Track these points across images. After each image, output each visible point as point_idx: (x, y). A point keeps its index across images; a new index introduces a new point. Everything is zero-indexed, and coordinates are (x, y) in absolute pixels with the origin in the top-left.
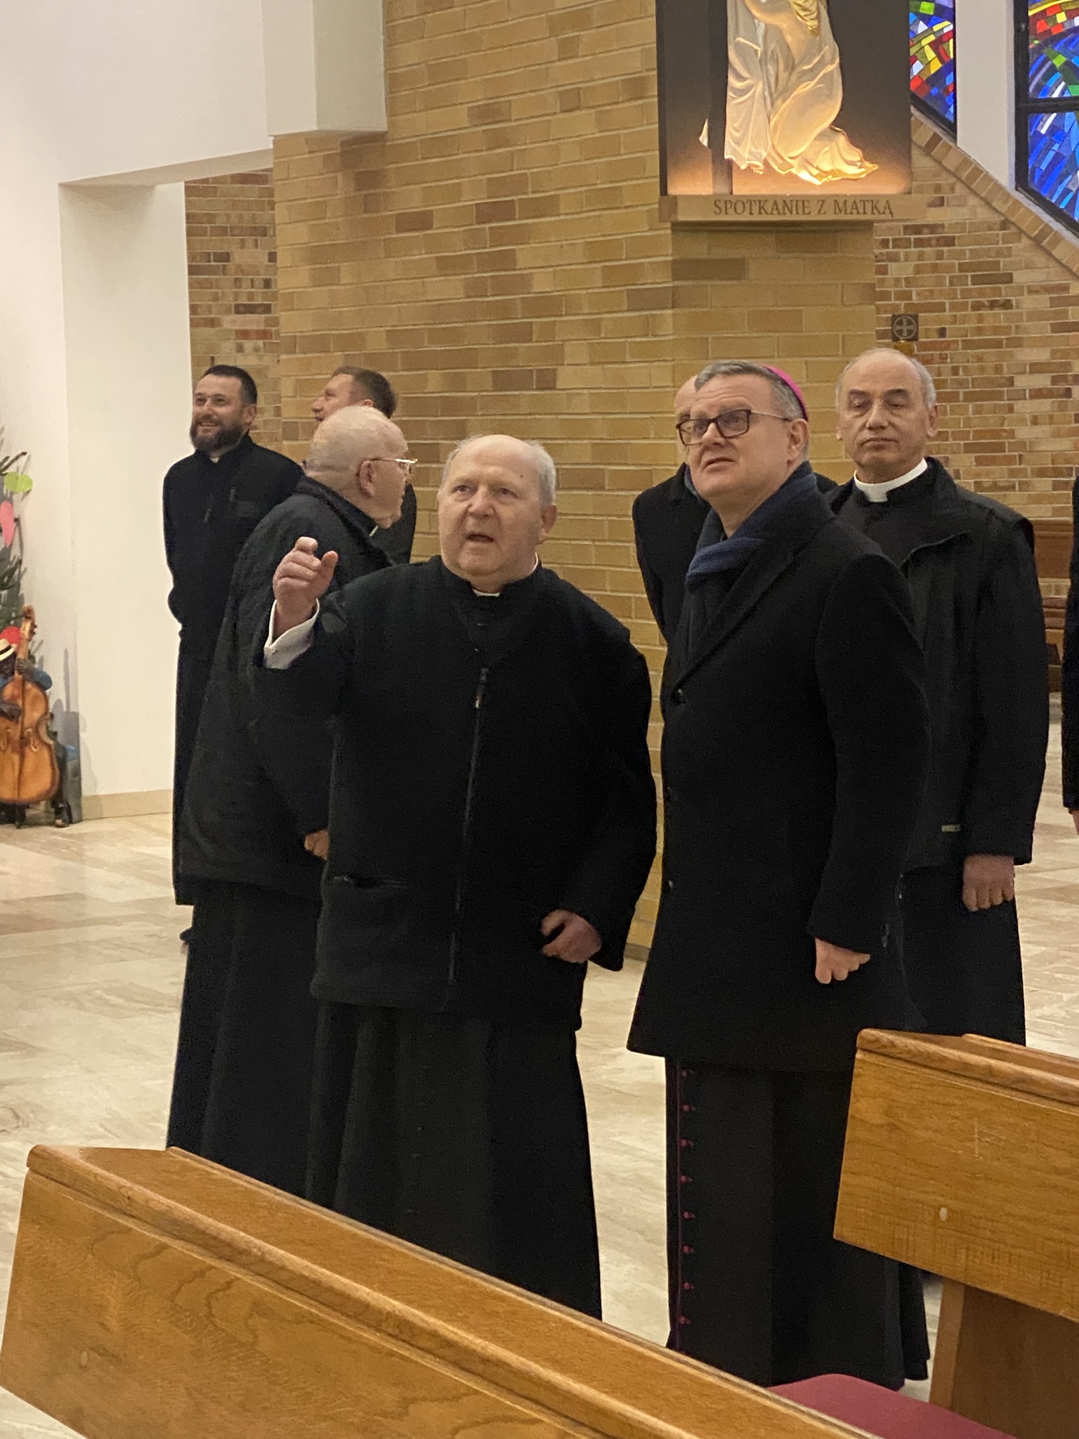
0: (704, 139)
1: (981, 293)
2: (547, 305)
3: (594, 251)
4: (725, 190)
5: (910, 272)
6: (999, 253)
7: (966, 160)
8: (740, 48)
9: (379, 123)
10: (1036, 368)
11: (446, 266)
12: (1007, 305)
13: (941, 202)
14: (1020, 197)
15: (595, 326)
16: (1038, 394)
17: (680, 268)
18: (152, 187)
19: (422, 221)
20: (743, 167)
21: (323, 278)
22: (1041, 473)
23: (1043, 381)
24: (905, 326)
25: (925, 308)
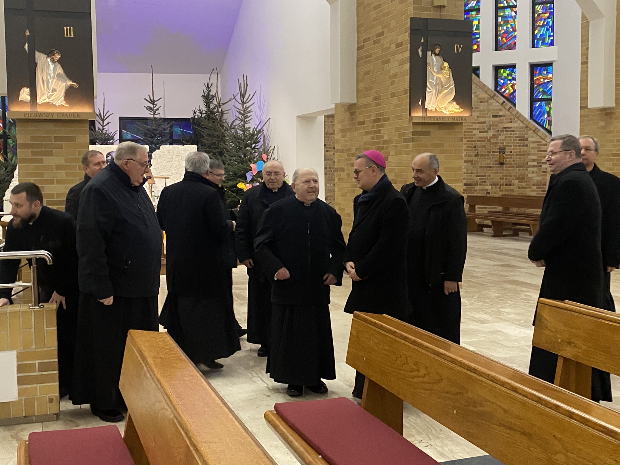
0: (420, 103)
1: (521, 143)
2: (386, 142)
3: (397, 129)
4: (425, 115)
5: (504, 138)
6: (525, 134)
7: (518, 112)
8: (430, 82)
9: (355, 101)
10: (533, 160)
11: (367, 133)
12: (527, 146)
13: (511, 122)
14: (531, 121)
15: (396, 147)
16: (533, 166)
17: (414, 133)
18: (316, 117)
19: (363, 123)
20: (430, 110)
21: (344, 136)
22: (534, 185)
23: (535, 163)
24: (502, 150)
25: (507, 146)
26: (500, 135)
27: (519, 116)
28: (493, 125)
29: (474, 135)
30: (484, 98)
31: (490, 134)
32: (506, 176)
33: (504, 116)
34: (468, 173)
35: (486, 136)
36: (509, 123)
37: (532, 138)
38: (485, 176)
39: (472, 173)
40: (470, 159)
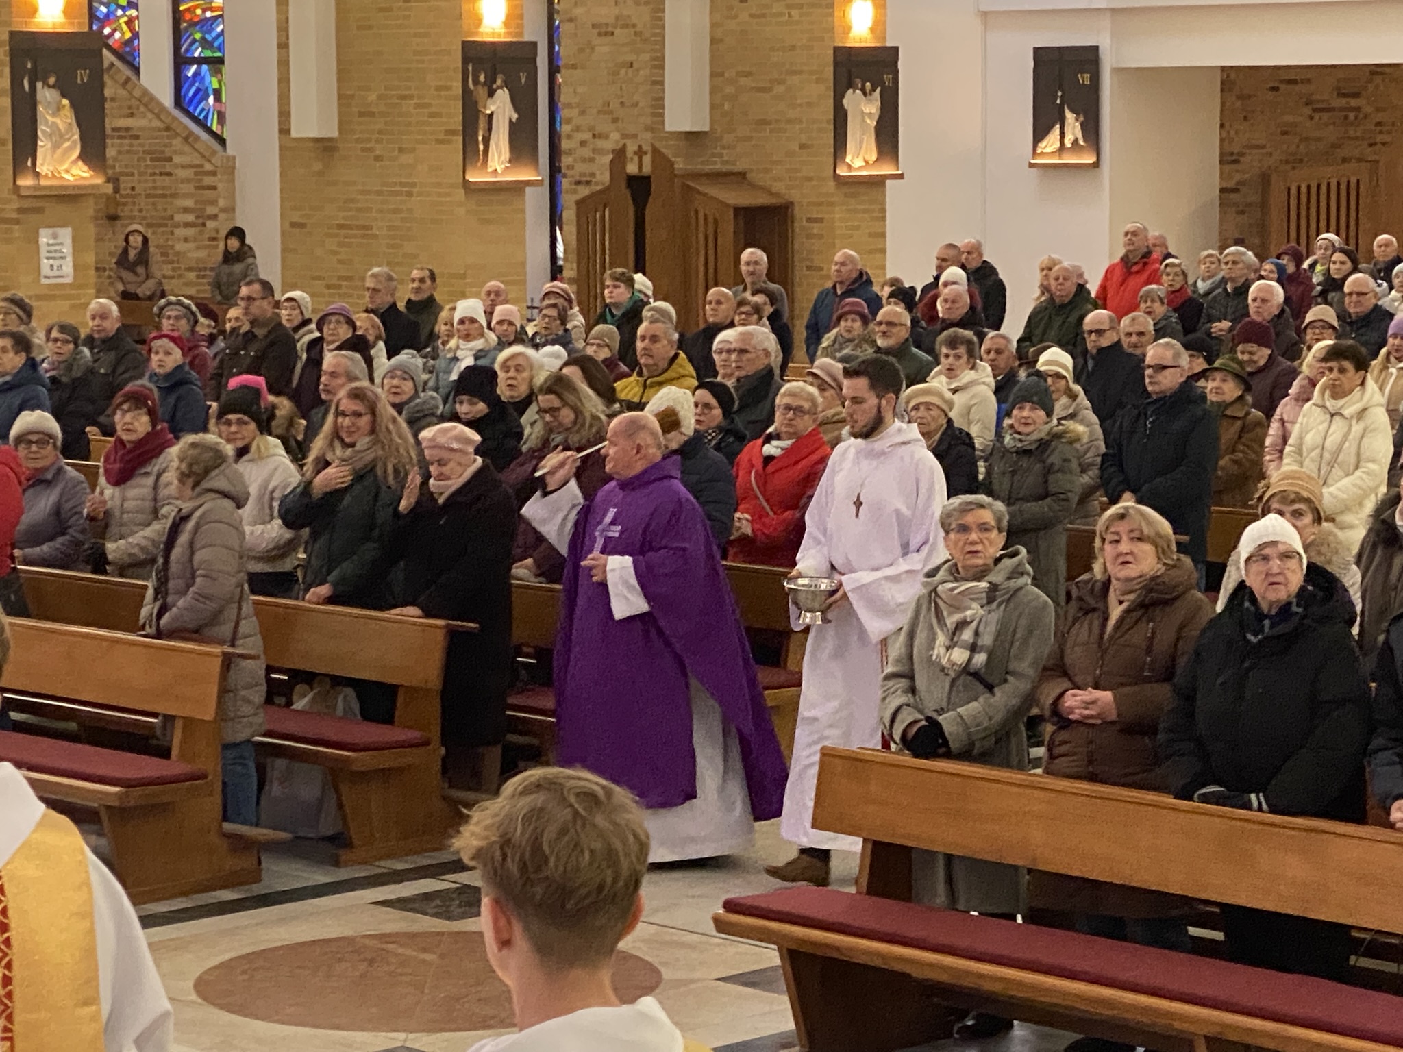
0: (29, 164)
1: (155, 167)
4: (37, 183)
6: (165, 146)
7: (145, 92)
10: (186, 210)
12: (169, 174)
13: (132, 115)
14: (177, 113)
16: (187, 225)
17: (21, 211)
20: (44, 174)
24: (111, 183)
25: (123, 174)
27: (148, 100)
36: (126, 116)
37: (183, 157)
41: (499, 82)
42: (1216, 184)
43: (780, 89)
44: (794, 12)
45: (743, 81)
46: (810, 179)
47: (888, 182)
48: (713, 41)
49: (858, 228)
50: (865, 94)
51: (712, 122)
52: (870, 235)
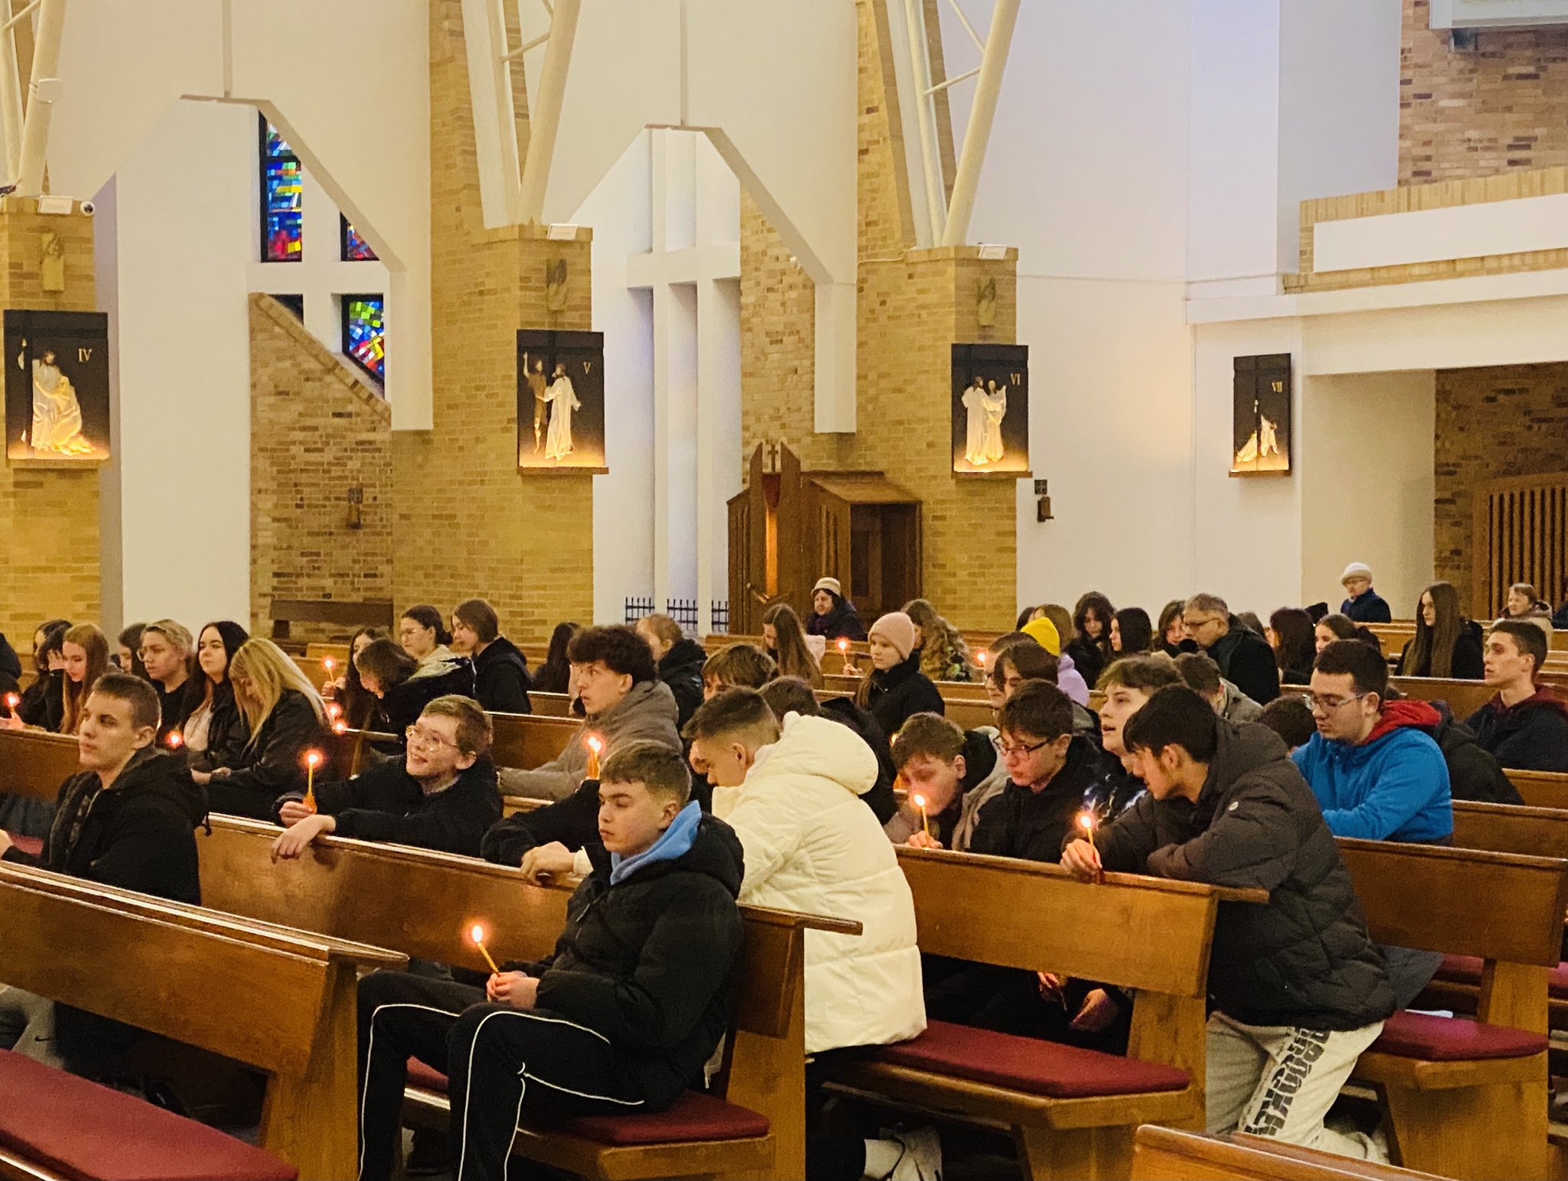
0: (24, 437)
5: (358, 466)
20: (39, 448)
24: (356, 494)
25: (367, 486)
26: (351, 458)
28: (334, 436)
29: (294, 458)
30: (313, 371)
31: (328, 456)
32: (366, 554)
33: (358, 415)
34: (281, 549)
35: (320, 460)
36: (368, 431)
38: (318, 554)
39: (289, 547)
40: (286, 513)
41: (559, 371)
42: (1432, 495)
43: (910, 389)
44: (924, 313)
45: (883, 383)
46: (934, 477)
47: (1019, 480)
48: (861, 345)
49: (981, 526)
50: (988, 392)
51: (859, 424)
52: (999, 534)
